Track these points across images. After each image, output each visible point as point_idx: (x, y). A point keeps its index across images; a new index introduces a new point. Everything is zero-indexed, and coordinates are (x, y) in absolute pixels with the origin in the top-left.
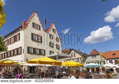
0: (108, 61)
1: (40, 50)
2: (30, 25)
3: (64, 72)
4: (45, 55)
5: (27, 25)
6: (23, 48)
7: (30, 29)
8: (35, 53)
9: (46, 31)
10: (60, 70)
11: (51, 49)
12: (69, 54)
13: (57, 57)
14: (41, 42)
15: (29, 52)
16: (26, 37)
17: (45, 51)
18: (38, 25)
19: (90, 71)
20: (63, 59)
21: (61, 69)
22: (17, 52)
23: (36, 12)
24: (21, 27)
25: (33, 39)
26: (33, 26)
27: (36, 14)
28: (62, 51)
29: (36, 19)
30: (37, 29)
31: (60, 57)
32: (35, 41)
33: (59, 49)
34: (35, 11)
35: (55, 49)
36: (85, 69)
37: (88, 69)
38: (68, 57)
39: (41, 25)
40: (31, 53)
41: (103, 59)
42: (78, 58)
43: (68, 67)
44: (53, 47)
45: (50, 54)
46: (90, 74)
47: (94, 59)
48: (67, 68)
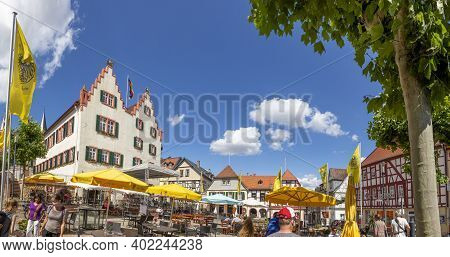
0: (250, 194)
1: (112, 155)
2: (95, 97)
3: (158, 210)
4: (121, 166)
5: (88, 97)
6: (77, 149)
7: (95, 107)
8: (100, 160)
9: (129, 110)
10: (152, 205)
11: (136, 153)
12: (176, 169)
13: (147, 174)
14: (116, 136)
15: (88, 158)
16: (85, 125)
17: (122, 156)
18: (111, 96)
19: (215, 211)
20: (161, 179)
21: (153, 201)
22: (67, 158)
23: (110, 65)
24: (77, 104)
25: (98, 129)
26: (102, 100)
27: (110, 70)
28: (162, 161)
29: (108, 82)
30: (109, 105)
31: (155, 175)
32: (103, 133)
33: (154, 155)
34: (108, 64)
35: (145, 155)
36: (205, 206)
37: (212, 206)
38: (173, 176)
39: (118, 95)
40: (93, 161)
41: (242, 188)
42: (194, 182)
43: (171, 199)
44: (141, 149)
45: (134, 164)
46: (213, 219)
47: (226, 187)
48: (168, 200)
